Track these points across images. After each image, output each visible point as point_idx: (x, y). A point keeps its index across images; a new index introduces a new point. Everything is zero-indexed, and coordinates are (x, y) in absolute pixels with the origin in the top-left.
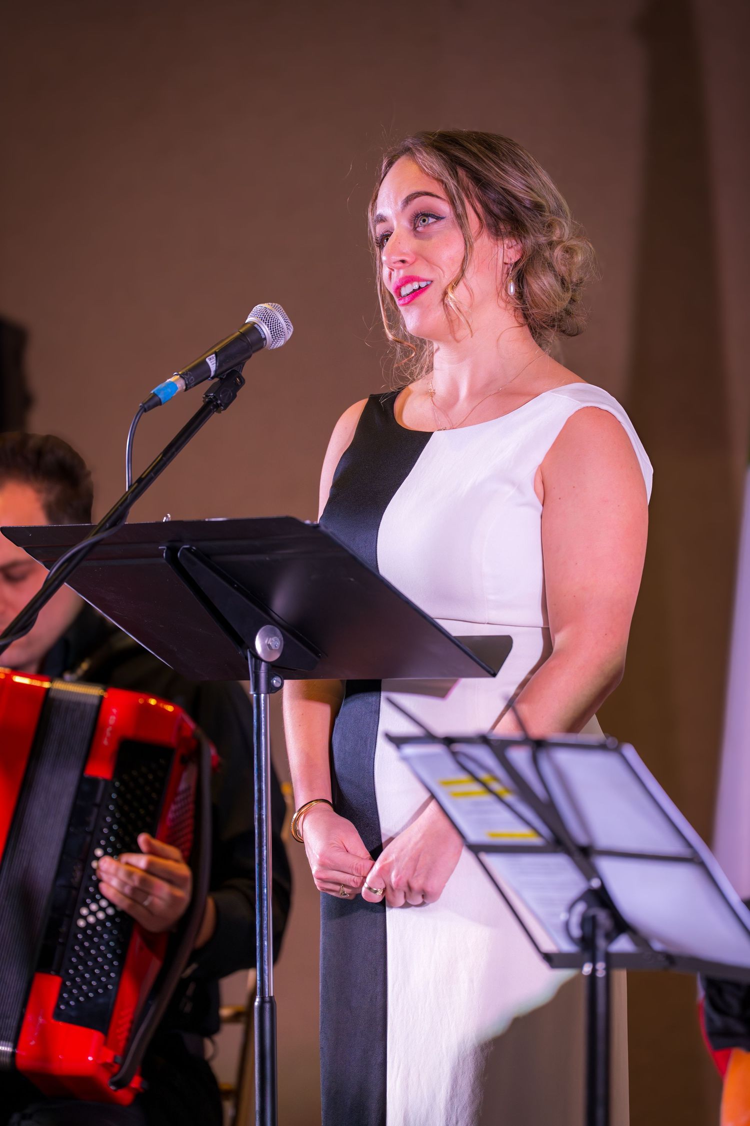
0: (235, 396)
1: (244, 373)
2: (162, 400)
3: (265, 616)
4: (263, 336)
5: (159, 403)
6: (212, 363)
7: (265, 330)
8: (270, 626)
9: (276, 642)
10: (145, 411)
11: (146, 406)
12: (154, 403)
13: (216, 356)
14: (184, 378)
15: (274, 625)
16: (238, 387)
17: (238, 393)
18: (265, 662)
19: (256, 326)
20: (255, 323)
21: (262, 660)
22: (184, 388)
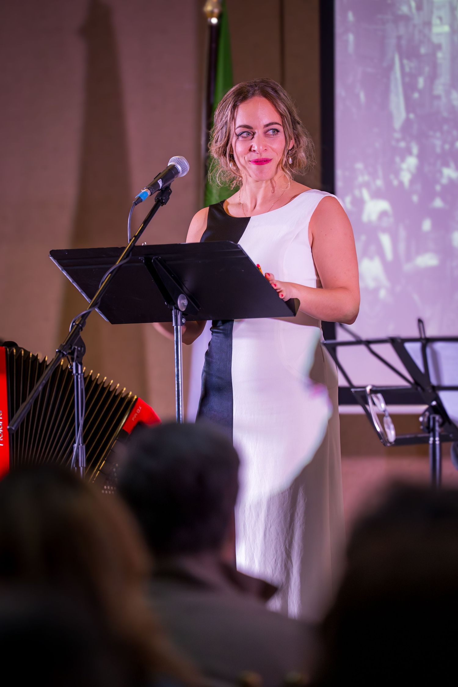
0: (169, 198)
1: (171, 187)
2: (143, 200)
3: (182, 290)
4: (179, 171)
5: (141, 201)
6: (160, 183)
7: (179, 168)
8: (183, 295)
9: (185, 302)
10: (136, 205)
11: (136, 203)
12: (139, 200)
13: (162, 180)
14: (150, 190)
15: (184, 294)
16: (170, 193)
17: (170, 197)
18: (181, 311)
19: (175, 166)
20: (175, 165)
21: (179, 310)
22: (150, 194)
